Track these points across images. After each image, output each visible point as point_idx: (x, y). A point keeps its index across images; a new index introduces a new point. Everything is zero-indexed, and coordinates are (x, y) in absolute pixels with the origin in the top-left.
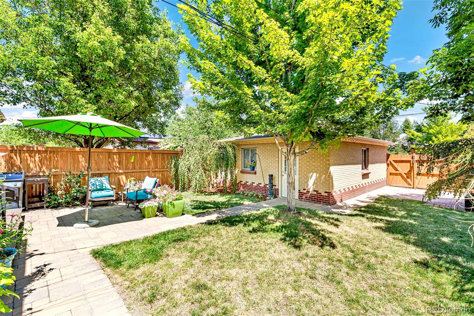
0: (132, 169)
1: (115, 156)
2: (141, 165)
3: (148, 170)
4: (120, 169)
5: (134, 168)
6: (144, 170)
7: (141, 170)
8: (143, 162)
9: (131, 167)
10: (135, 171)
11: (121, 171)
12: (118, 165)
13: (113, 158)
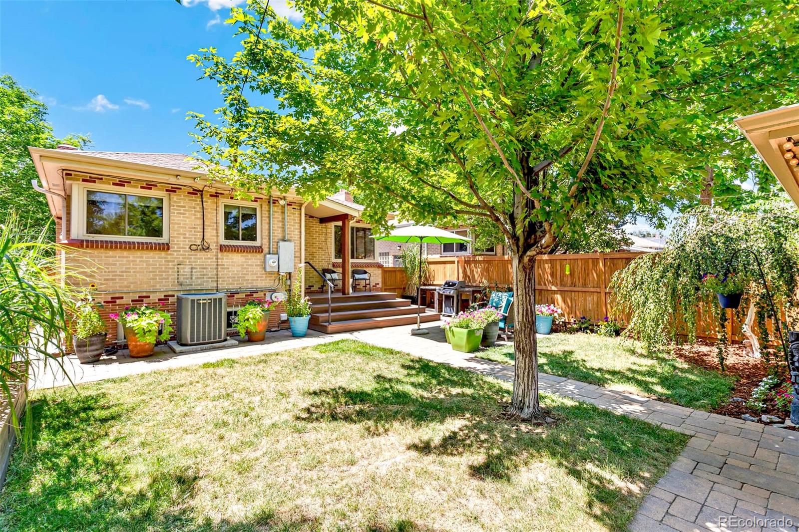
0: (570, 286)
1: (546, 265)
2: (585, 280)
3: (598, 290)
4: (553, 284)
5: (573, 284)
6: (592, 290)
7: (584, 289)
8: (588, 274)
9: (569, 282)
10: (575, 289)
11: (554, 288)
12: (550, 278)
13: (544, 268)
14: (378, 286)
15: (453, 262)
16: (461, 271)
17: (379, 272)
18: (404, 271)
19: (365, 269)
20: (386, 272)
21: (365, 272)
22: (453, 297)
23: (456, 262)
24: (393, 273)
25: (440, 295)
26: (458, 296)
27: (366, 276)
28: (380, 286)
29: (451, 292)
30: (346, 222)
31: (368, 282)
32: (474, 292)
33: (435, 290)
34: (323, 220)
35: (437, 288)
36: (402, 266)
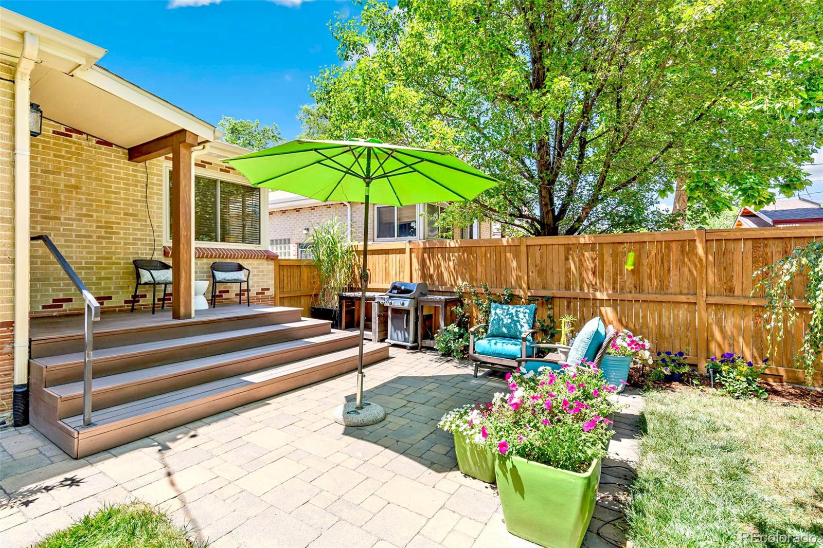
0: (632, 292)
2: (662, 281)
3: (691, 299)
4: (595, 288)
6: (675, 298)
7: (661, 298)
8: (669, 271)
9: (630, 284)
11: (600, 296)
14: (267, 293)
15: (402, 251)
16: (416, 265)
17: (270, 267)
18: (315, 266)
19: (240, 262)
20: (283, 267)
21: (240, 268)
22: (408, 312)
23: (408, 251)
24: (296, 271)
25: (383, 309)
26: (416, 310)
27: (241, 275)
28: (271, 292)
29: (406, 303)
30: (183, 151)
31: (244, 286)
32: (447, 303)
33: (373, 299)
34: (137, 153)
35: (377, 294)
36: (311, 257)
